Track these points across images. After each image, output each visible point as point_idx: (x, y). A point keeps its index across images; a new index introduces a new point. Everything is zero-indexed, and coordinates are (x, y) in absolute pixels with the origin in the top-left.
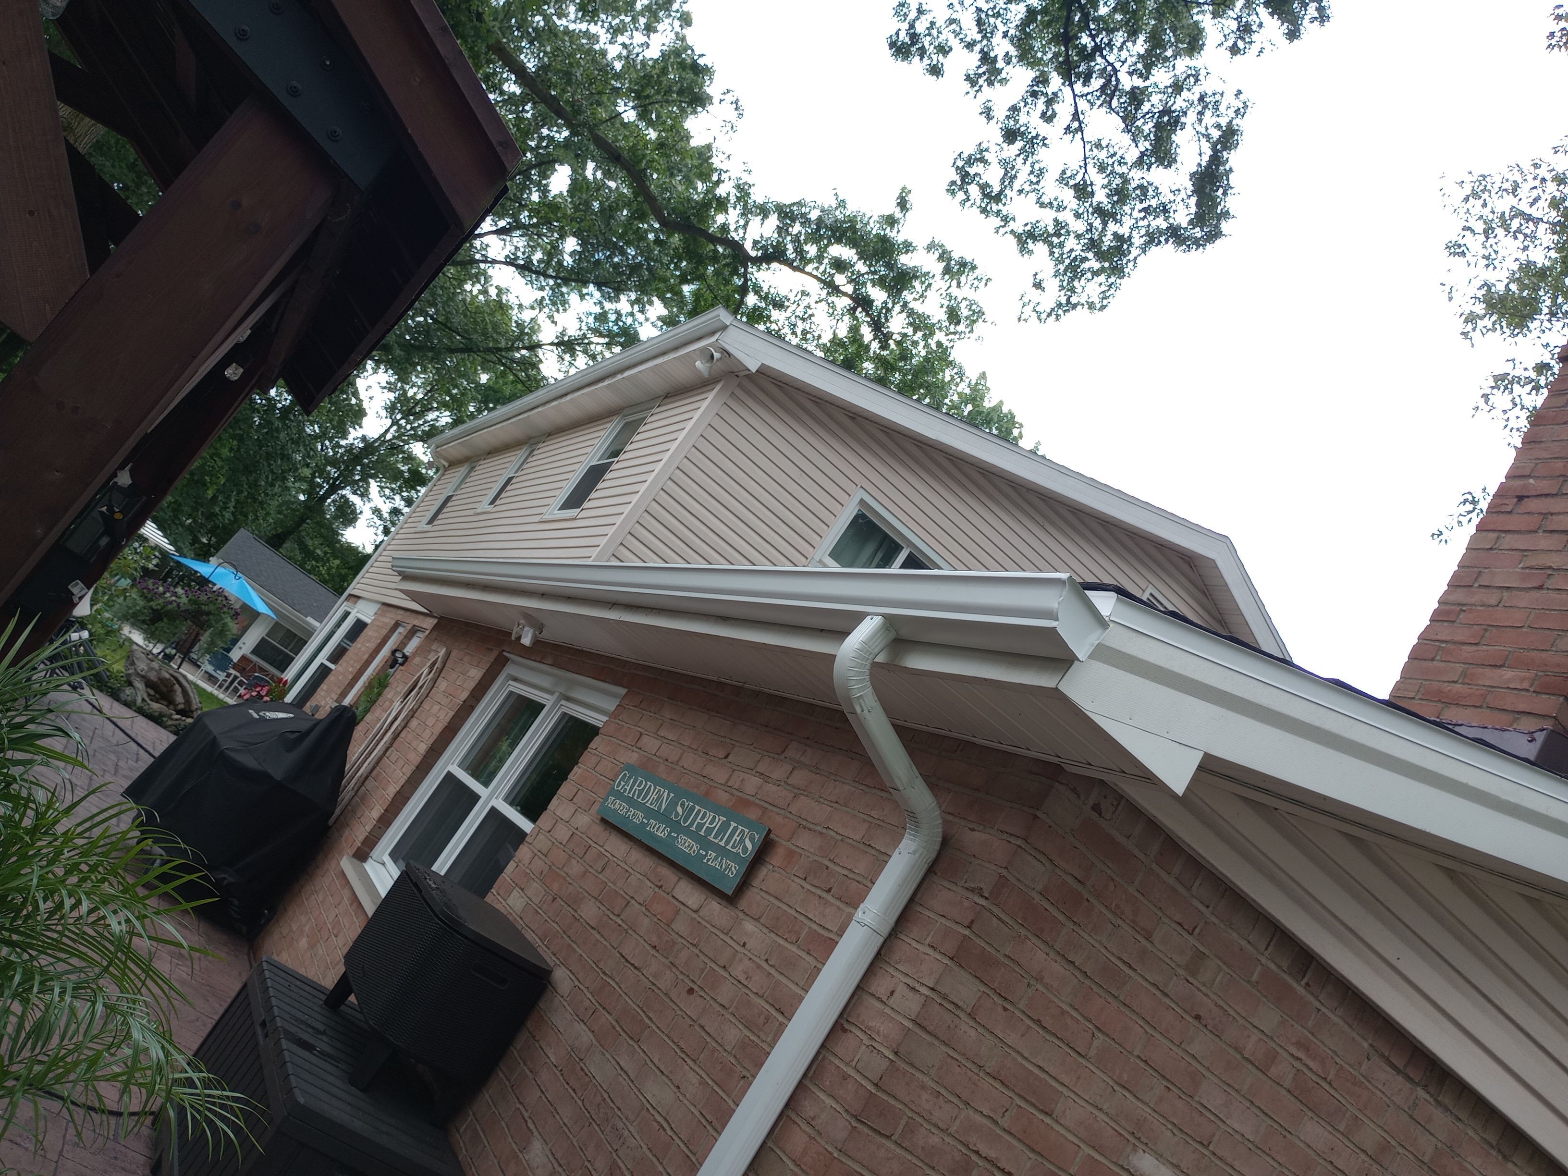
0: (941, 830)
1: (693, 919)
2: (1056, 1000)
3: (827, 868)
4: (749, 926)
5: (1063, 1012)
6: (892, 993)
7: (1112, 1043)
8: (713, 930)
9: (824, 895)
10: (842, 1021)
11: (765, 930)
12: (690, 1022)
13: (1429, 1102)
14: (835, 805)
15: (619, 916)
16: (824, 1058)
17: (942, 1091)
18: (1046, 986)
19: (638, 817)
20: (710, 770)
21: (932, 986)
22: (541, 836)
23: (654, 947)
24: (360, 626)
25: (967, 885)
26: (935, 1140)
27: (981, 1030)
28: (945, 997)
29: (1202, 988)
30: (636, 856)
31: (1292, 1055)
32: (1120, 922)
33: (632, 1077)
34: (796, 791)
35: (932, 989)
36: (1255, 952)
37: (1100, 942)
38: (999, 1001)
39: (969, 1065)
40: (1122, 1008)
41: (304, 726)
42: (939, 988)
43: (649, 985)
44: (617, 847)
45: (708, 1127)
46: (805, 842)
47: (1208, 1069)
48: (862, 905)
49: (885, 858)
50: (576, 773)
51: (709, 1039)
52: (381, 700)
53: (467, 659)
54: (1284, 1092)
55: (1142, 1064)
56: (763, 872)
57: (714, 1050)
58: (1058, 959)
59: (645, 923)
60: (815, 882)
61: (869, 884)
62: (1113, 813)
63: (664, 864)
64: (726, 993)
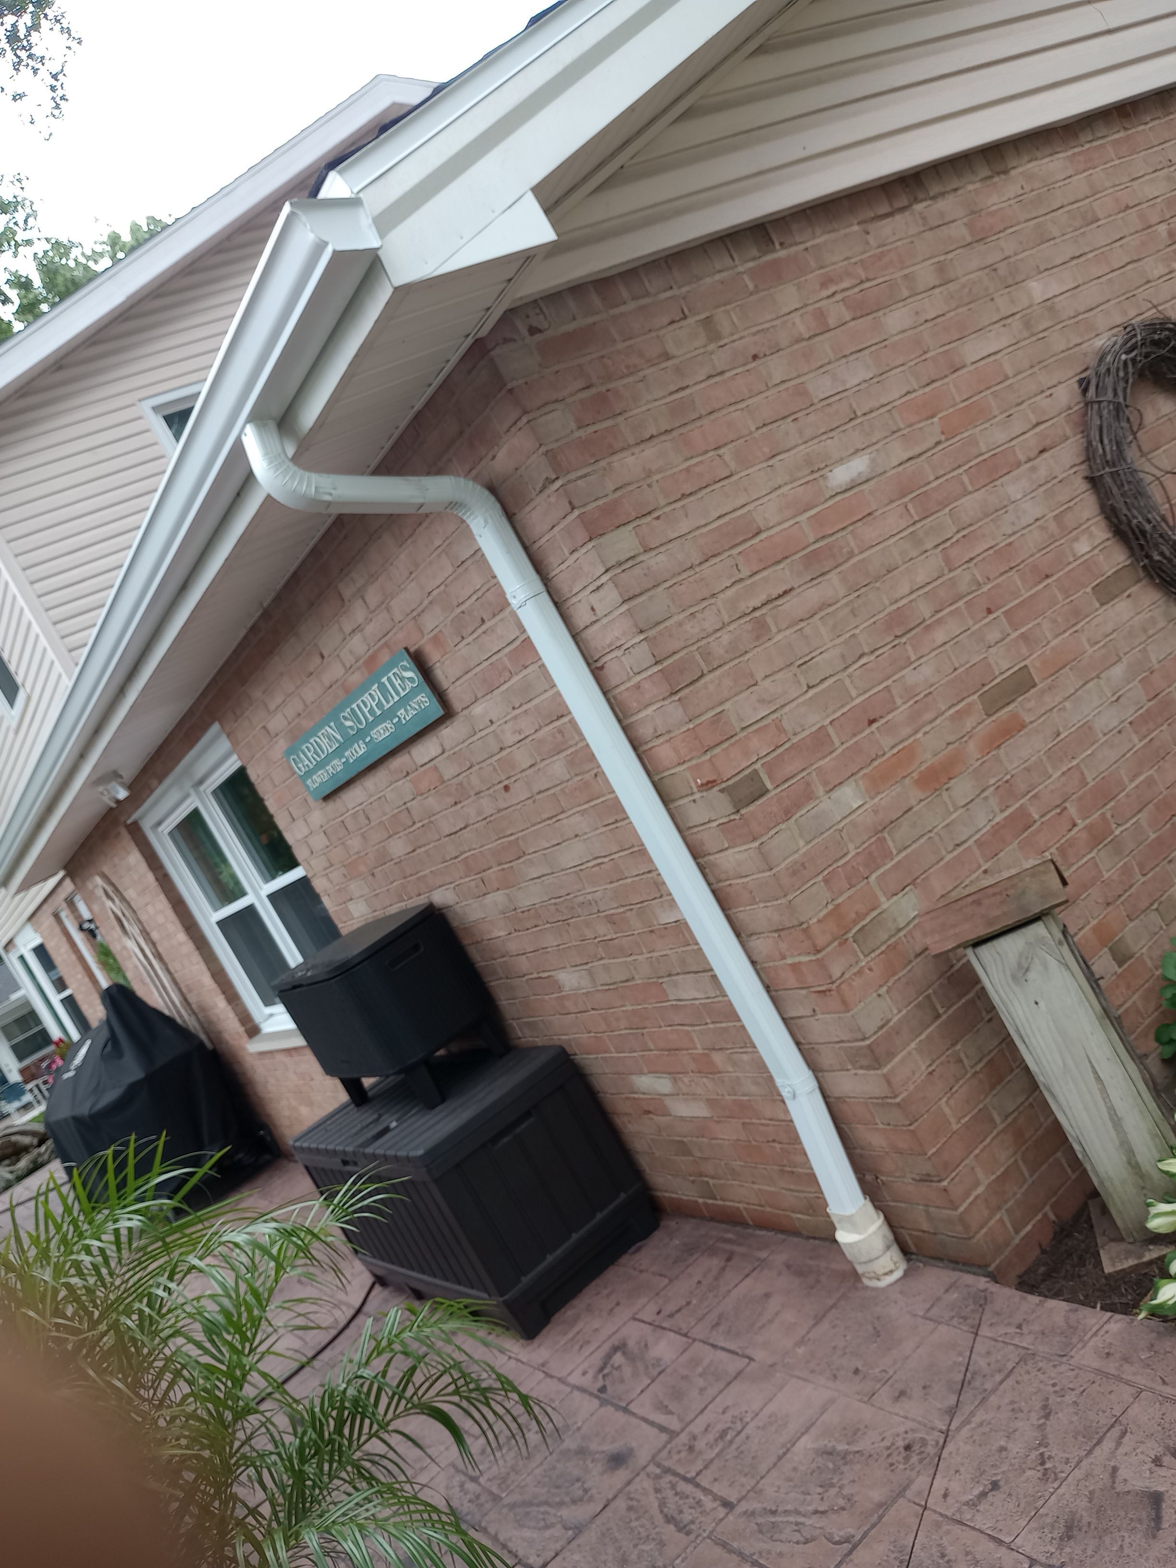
0: (479, 487)
1: (449, 757)
2: (674, 470)
3: (463, 612)
4: (478, 709)
5: (687, 470)
6: (593, 609)
7: (734, 444)
8: (466, 744)
9: (484, 627)
10: (593, 667)
11: (488, 697)
12: (530, 801)
13: (929, 206)
14: (413, 575)
15: (414, 823)
16: (615, 697)
17: (692, 610)
18: (659, 471)
19: (337, 765)
20: (327, 678)
21: (603, 570)
22: (313, 863)
23: (456, 803)
24: (41, 952)
25: (538, 490)
26: (725, 638)
27: (662, 549)
28: (620, 564)
29: (735, 337)
30: (371, 783)
31: (828, 297)
32: (641, 374)
33: (549, 871)
34: (384, 606)
35: (607, 571)
36: (731, 272)
37: (648, 402)
38: (648, 519)
39: (685, 575)
40: (712, 417)
41: (105, 1034)
42: (609, 565)
43: (484, 822)
44: (355, 796)
45: (619, 824)
46: (432, 621)
47: (799, 376)
48: (508, 596)
49: (479, 554)
50: (271, 805)
51: (552, 792)
52: (118, 957)
53: (116, 860)
54: (853, 323)
55: (765, 429)
56: (439, 673)
57: (562, 790)
58: (642, 446)
59: (432, 802)
60: (470, 630)
61: (494, 581)
62: (546, 318)
63: (390, 760)
64: (522, 757)
